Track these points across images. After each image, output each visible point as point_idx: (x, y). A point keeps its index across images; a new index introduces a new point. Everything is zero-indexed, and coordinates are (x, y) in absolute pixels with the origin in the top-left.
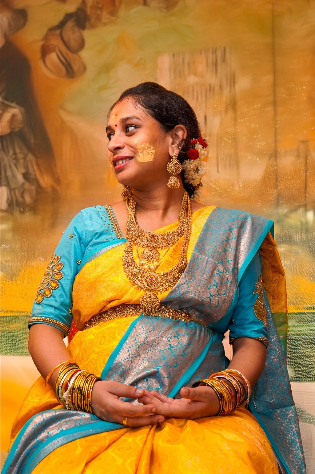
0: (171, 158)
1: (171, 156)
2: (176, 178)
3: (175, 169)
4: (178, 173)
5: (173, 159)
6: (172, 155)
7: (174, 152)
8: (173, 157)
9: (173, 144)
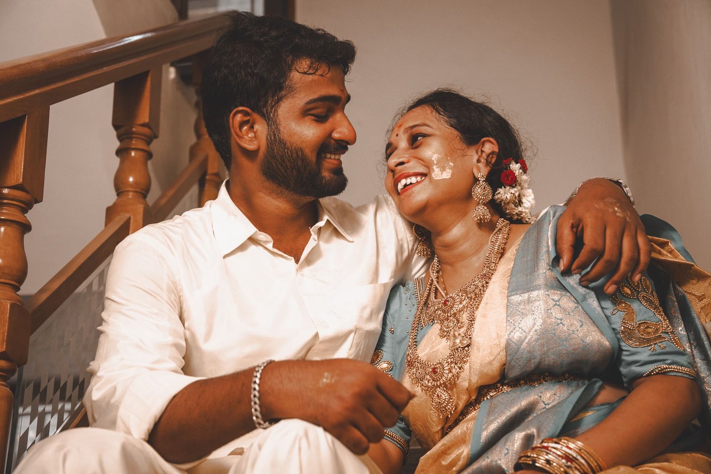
0: (476, 180)
1: (477, 177)
2: (485, 208)
3: (484, 194)
4: (488, 201)
5: (479, 181)
6: (479, 176)
7: (482, 172)
8: (480, 179)
9: (478, 161)
